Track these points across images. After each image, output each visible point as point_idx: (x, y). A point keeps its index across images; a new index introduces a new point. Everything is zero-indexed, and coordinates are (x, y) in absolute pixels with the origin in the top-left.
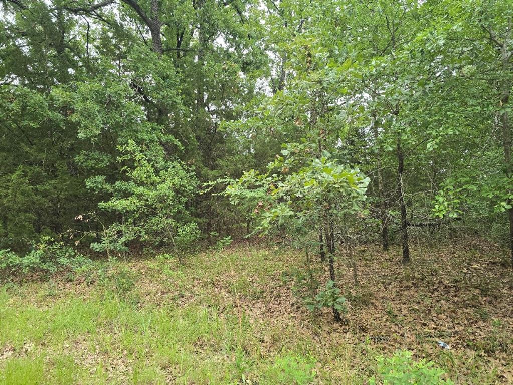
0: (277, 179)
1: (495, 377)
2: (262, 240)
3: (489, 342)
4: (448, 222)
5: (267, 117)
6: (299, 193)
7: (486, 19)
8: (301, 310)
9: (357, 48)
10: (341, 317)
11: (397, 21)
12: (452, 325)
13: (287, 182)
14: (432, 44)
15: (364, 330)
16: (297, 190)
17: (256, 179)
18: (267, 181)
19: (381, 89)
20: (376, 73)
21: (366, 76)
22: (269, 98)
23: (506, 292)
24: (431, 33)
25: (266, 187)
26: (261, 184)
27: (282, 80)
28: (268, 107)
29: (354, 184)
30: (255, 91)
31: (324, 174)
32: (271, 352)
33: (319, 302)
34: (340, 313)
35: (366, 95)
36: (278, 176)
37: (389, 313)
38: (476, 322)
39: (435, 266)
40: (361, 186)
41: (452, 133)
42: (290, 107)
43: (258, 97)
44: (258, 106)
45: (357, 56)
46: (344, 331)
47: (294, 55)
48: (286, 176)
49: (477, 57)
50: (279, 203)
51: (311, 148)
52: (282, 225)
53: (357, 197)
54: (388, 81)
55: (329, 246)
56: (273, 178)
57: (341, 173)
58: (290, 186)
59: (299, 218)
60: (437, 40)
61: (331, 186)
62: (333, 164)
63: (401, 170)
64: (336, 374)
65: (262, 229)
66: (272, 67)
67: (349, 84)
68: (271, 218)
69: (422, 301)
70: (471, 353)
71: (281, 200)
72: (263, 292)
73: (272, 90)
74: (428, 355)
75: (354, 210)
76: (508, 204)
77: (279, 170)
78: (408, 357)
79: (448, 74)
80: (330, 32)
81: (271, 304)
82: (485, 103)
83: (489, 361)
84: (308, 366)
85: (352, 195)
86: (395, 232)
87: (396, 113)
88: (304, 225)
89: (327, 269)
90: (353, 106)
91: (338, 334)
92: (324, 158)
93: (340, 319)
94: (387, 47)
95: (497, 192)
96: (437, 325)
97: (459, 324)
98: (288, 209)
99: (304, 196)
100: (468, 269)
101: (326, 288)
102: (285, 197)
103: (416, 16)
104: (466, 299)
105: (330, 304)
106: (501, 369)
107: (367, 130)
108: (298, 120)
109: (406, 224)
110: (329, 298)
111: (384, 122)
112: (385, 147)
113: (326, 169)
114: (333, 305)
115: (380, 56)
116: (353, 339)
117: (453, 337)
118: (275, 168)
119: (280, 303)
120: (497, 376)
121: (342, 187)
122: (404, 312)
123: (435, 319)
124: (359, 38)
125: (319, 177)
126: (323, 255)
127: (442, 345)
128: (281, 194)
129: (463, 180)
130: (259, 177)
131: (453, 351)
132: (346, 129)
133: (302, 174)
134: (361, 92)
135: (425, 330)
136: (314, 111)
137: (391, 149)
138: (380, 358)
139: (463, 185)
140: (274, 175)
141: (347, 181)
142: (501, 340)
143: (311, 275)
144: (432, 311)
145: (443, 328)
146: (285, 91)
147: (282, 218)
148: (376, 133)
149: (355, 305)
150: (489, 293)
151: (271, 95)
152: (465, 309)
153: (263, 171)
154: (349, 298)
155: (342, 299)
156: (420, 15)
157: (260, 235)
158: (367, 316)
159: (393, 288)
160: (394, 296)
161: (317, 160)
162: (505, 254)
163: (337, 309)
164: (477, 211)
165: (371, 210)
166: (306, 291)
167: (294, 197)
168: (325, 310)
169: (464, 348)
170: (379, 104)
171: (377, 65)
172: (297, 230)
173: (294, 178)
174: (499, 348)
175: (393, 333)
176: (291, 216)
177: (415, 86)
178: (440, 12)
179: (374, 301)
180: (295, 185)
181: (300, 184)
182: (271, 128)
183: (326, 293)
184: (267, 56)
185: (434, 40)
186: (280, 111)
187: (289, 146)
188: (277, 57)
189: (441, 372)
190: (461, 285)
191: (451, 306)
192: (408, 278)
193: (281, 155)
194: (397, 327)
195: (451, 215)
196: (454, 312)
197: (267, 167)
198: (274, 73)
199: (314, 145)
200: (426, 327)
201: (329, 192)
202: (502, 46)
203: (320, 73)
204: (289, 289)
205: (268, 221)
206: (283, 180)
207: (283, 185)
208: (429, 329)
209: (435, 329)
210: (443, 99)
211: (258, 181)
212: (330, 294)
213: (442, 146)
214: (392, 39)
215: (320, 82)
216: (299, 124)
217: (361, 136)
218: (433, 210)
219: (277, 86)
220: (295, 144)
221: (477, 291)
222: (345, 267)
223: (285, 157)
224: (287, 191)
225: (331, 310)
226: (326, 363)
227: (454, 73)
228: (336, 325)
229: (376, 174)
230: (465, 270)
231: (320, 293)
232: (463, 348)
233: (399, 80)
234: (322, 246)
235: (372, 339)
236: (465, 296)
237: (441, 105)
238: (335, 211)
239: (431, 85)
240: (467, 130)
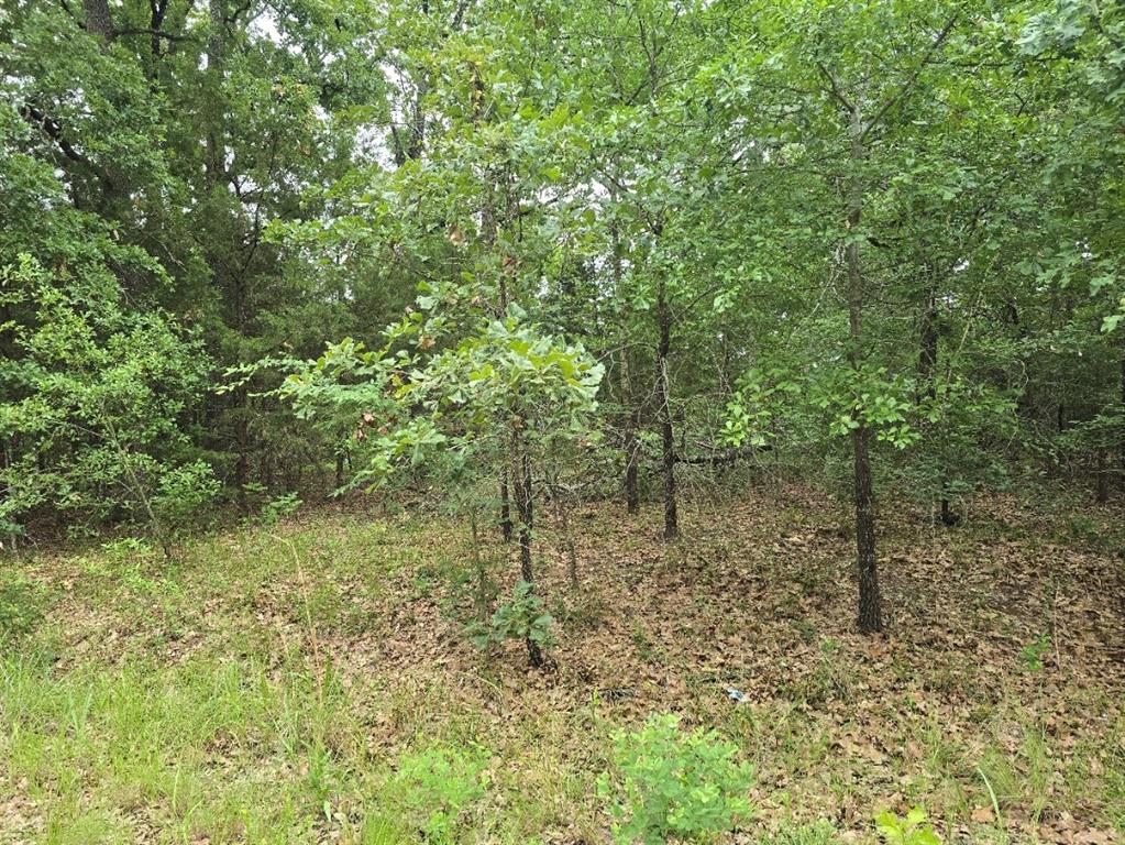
0: (407, 362)
1: (825, 748)
2: (372, 500)
3: (815, 683)
4: (747, 455)
5: (384, 217)
6: (459, 394)
7: (827, 51)
8: (458, 649)
9: (580, 81)
10: (543, 656)
11: (661, 34)
12: (751, 654)
13: (430, 368)
14: (727, 91)
15: (588, 678)
16: (452, 387)
17: (357, 360)
18: (384, 366)
19: (629, 178)
20: (618, 141)
21: (598, 145)
22: (388, 174)
23: (846, 586)
24: (727, 68)
25: (382, 379)
26: (371, 373)
27: (418, 136)
28: (385, 195)
29: (573, 377)
30: (353, 155)
31: (512, 355)
32: (391, 745)
33: (497, 629)
34: (541, 647)
35: (598, 188)
36: (411, 356)
37: (638, 640)
38: (794, 646)
39: (724, 542)
40: (586, 381)
41: (759, 278)
42: (437, 199)
43: (362, 170)
44: (360, 190)
45: (582, 98)
46: (550, 684)
47: (446, 81)
48: (428, 356)
49: (807, 127)
50: (412, 417)
51: (483, 294)
52: (420, 466)
53: (579, 404)
54: (642, 161)
55: (522, 510)
56: (398, 359)
57: (547, 353)
58: (438, 379)
59: (457, 450)
60: (738, 83)
61: (525, 380)
62: (530, 333)
63: (664, 351)
64: (531, 775)
65: (372, 476)
66: (394, 101)
67: (564, 160)
68: (394, 449)
69: (699, 611)
70: (785, 707)
71: (417, 409)
72: (374, 616)
73: (394, 156)
74: (709, 718)
75: (573, 432)
76: (853, 419)
77: (412, 342)
78: (672, 726)
79: (755, 157)
80: (524, 38)
81: (393, 642)
82: (820, 222)
83: (814, 719)
84: (472, 766)
85: (569, 401)
86: (651, 475)
87: (658, 231)
88: (468, 465)
89: (515, 556)
90: (572, 209)
91: (536, 692)
92: (513, 320)
93: (541, 661)
94: (642, 87)
95: (836, 398)
96: (726, 658)
97: (764, 651)
98: (434, 431)
99: (469, 401)
100: (782, 545)
101: (513, 599)
102: (426, 404)
103: (698, 29)
104: (776, 603)
105: (521, 631)
106: (834, 730)
107: (599, 263)
108: (453, 229)
109: (672, 460)
110: (520, 619)
111: (633, 248)
112: (635, 301)
113: (515, 344)
114: (528, 633)
115: (627, 104)
116: (567, 699)
117: (754, 678)
118: (404, 336)
119: (412, 637)
120: (828, 745)
121: (549, 383)
122: (667, 636)
123: (721, 645)
124: (584, 60)
125: (502, 360)
126: (508, 527)
127: (734, 696)
128: (418, 397)
129: (777, 372)
130: (368, 355)
131: (752, 706)
132: (558, 258)
133: (465, 353)
134: (588, 181)
135: (703, 669)
136: (490, 212)
137: (647, 307)
138: (619, 735)
139: (778, 383)
140: (402, 353)
141: (560, 370)
142: (835, 677)
143: (483, 572)
144: (717, 630)
145: (736, 662)
146: (425, 162)
147: (419, 451)
148: (618, 272)
149: (572, 630)
150: (816, 589)
151: (394, 168)
152: (775, 623)
153: (375, 344)
154: (559, 616)
155: (547, 619)
156: (706, 27)
157: (368, 490)
158: (594, 650)
159: (646, 591)
160: (647, 604)
161: (498, 324)
162: (845, 513)
163: (534, 641)
164: (800, 432)
165: (605, 432)
166: (470, 607)
167: (447, 404)
168: (511, 645)
169: (773, 697)
170: (624, 208)
171: (621, 126)
172: (453, 477)
173: (445, 363)
174: (831, 692)
175: (645, 679)
176: (440, 446)
177: (695, 176)
178: (743, 26)
179: (608, 619)
180: (449, 377)
181: (459, 374)
182: (391, 246)
183: (514, 609)
184: (381, 75)
185: (732, 83)
186: (413, 207)
187: (434, 287)
188: (404, 79)
189: (731, 750)
190: (770, 576)
191: (752, 618)
192: (672, 568)
193: (417, 308)
194: (651, 666)
195: (754, 442)
196: (755, 629)
197: (384, 333)
198: (398, 117)
199: (489, 289)
200: (706, 663)
201: (523, 392)
202: (852, 110)
203: (502, 129)
204: (433, 604)
205: (388, 458)
206: (422, 366)
207: (421, 376)
208: (711, 666)
209: (722, 665)
210: (746, 208)
211: (361, 365)
212: (521, 610)
213: (741, 303)
214: (652, 72)
215: (502, 149)
216: (455, 239)
217: (586, 274)
218: (722, 431)
219: (406, 148)
220: (448, 284)
221: (797, 587)
222: (553, 551)
223: (426, 314)
224: (432, 390)
225: (522, 643)
226: (511, 754)
227: (767, 157)
228: (533, 674)
229: (617, 355)
230: (777, 548)
231: (501, 610)
232: (770, 698)
233: (664, 163)
234: (506, 509)
235: (603, 696)
236: (776, 597)
237: (742, 220)
238: (535, 435)
239: (724, 178)
240: (788, 274)
